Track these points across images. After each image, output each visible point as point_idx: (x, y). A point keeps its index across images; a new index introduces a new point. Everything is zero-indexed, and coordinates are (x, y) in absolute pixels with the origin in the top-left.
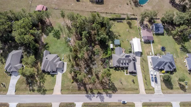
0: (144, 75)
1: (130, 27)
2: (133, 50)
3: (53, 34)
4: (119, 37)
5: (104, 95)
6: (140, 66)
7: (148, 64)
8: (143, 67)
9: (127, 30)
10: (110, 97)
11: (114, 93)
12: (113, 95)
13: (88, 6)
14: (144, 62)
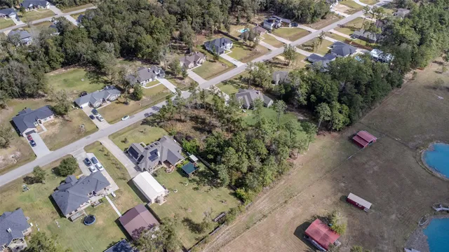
0: (112, 158)
1: (187, 221)
4: (196, 186)
5: (155, 112)
6: (126, 165)
7: (112, 176)
8: (117, 168)
9: (190, 211)
10: (146, 115)
11: (145, 120)
12: (144, 117)
14: (120, 175)
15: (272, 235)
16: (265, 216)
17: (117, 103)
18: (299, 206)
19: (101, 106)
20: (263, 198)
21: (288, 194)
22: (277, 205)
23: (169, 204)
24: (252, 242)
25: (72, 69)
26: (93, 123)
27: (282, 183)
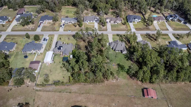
0: (51, 42)
2: (53, 56)
3: (125, 68)
4: (62, 66)
7: (45, 48)
8: (50, 46)
9: (51, 73)
11: (74, 35)
13: (93, 102)
15: (64, 101)
16: (70, 93)
17: (73, 25)
18: (86, 99)
19: (67, 23)
20: (77, 86)
21: (88, 91)
22: (79, 92)
23: (49, 67)
24: (56, 98)
25: (74, 7)
26: (59, 28)
27: (91, 86)
